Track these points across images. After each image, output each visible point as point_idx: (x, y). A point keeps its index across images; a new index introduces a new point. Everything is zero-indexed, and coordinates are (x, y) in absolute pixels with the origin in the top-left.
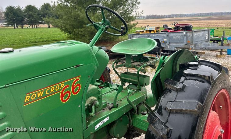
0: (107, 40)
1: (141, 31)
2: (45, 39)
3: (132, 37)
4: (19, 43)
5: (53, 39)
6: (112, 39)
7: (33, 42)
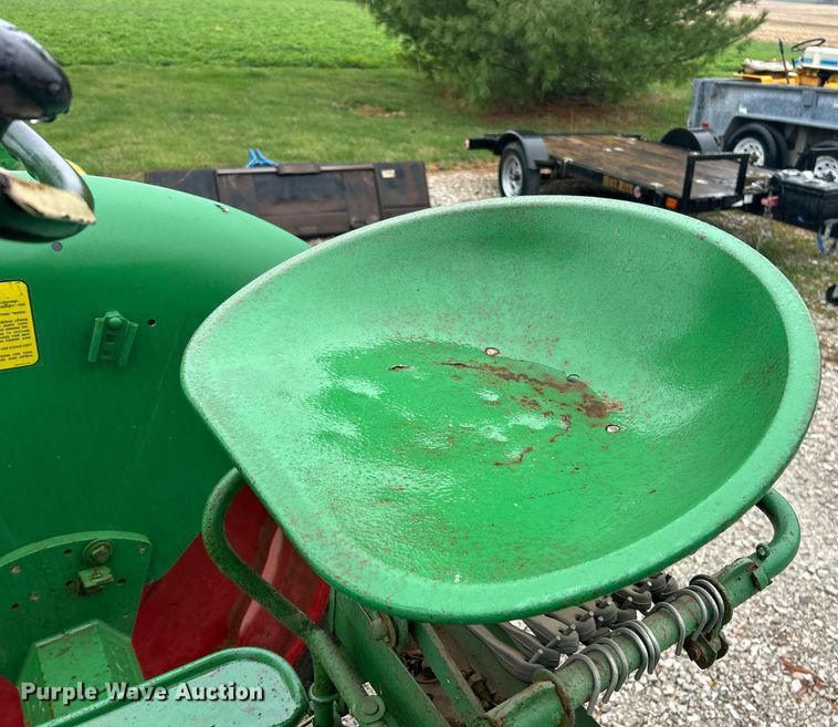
0: (585, 93)
1: (775, 66)
2: (307, 56)
3: (714, 96)
4: (195, 59)
5: (341, 60)
6: (609, 94)
7: (252, 63)
